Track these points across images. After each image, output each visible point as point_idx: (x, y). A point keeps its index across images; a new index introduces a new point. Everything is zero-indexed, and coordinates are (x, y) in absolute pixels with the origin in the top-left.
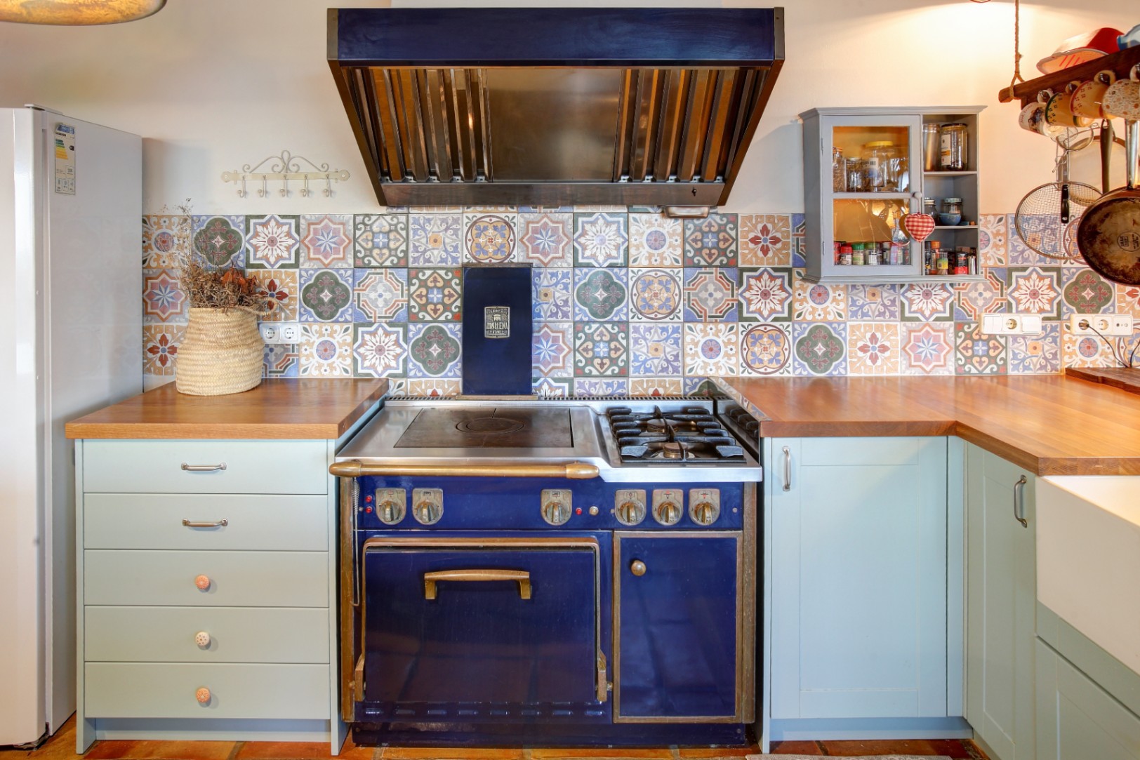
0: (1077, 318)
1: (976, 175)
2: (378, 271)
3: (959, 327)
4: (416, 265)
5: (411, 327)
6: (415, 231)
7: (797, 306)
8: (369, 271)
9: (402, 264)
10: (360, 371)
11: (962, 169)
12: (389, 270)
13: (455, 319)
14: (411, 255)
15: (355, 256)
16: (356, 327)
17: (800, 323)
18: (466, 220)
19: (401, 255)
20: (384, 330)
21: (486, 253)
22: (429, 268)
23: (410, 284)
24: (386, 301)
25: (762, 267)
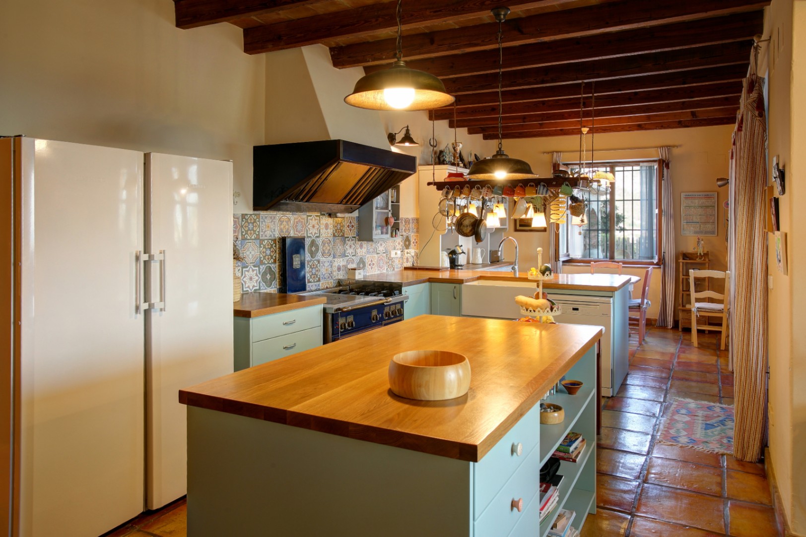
0: (406, 251)
1: (399, 205)
2: (250, 241)
3: (387, 255)
4: (262, 238)
5: (261, 267)
6: (262, 222)
7: (357, 251)
8: (247, 241)
9: (257, 238)
10: (244, 289)
11: (396, 202)
12: (253, 241)
13: (275, 262)
14: (261, 233)
15: (242, 234)
16: (242, 268)
17: (357, 256)
18: (277, 218)
19: (257, 233)
20: (252, 269)
21: (283, 232)
22: (267, 240)
23: (260, 247)
24: (252, 255)
25: (350, 236)
